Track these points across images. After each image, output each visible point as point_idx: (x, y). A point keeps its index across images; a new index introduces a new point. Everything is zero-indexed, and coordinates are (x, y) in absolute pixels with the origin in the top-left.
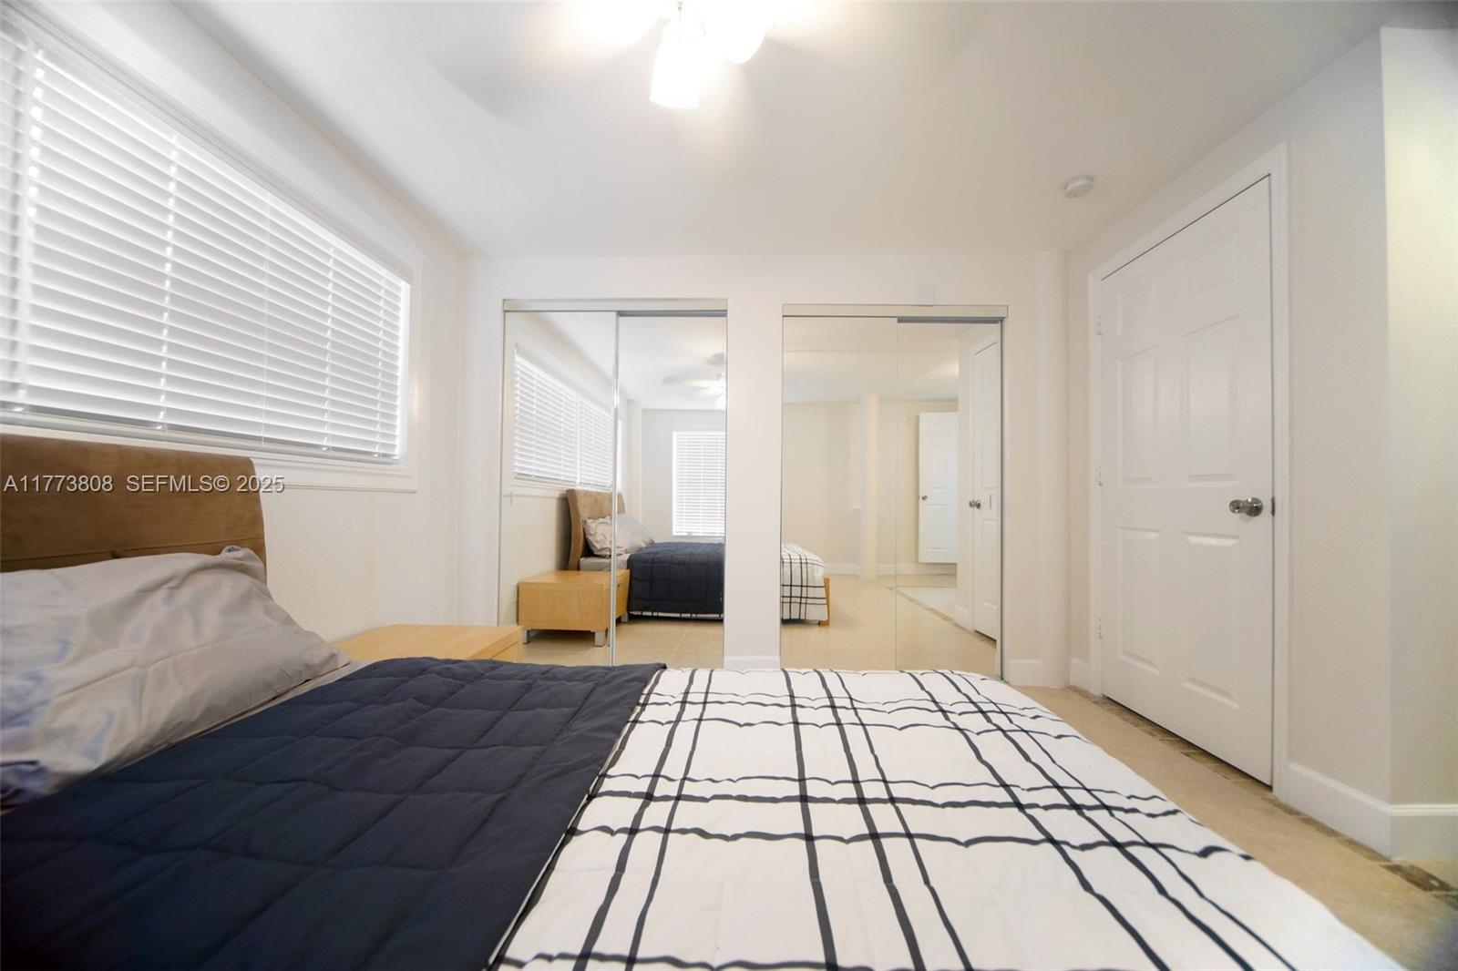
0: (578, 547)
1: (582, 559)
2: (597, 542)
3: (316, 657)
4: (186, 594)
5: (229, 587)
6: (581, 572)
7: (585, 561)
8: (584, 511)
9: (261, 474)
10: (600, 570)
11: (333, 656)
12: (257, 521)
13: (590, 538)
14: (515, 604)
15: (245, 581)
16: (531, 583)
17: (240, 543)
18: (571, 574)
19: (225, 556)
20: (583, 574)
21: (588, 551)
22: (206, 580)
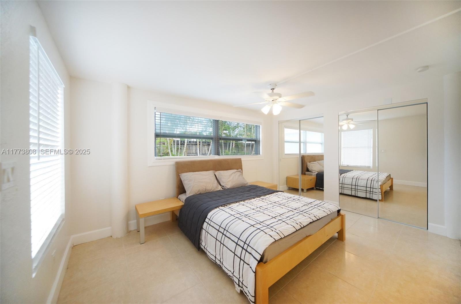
0: (305, 169)
1: (306, 172)
2: (310, 168)
3: (246, 183)
4: (235, 174)
5: (239, 173)
6: (306, 175)
7: (307, 173)
8: (306, 160)
9: (242, 160)
10: (310, 175)
11: (247, 183)
12: (242, 166)
13: (308, 167)
14: (286, 182)
15: (240, 173)
16: (290, 177)
17: (240, 169)
18: (304, 176)
19: (239, 170)
20: (306, 176)
21: (308, 170)
22: (237, 173)
